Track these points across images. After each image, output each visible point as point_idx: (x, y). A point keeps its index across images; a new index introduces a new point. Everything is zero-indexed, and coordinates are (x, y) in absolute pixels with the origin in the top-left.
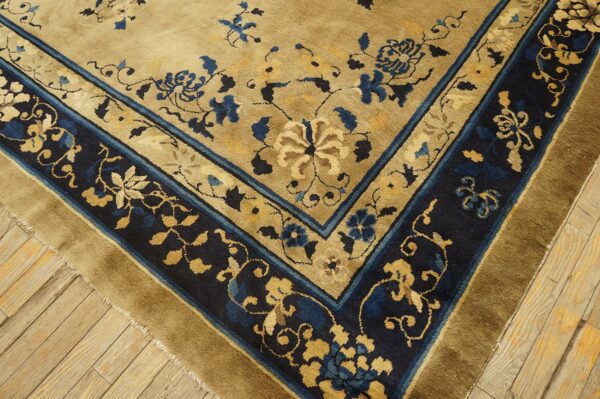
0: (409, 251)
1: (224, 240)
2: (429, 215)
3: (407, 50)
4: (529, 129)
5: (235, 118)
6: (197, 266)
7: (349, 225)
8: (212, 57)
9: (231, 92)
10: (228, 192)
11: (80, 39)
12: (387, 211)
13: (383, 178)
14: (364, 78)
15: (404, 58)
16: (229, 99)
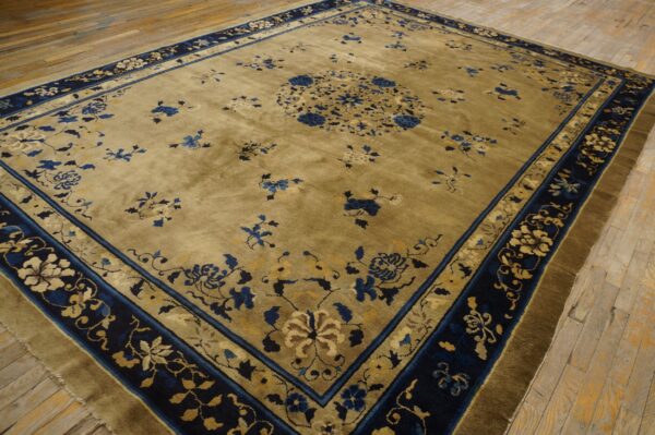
0: (394, 420)
1: (236, 403)
2: (410, 392)
3: (394, 262)
4: (492, 327)
5: (250, 305)
6: (211, 424)
7: (343, 396)
8: (234, 255)
9: (248, 284)
10: (242, 364)
11: (123, 231)
12: (376, 387)
13: (373, 361)
14: (359, 281)
15: (392, 267)
16: (246, 290)
